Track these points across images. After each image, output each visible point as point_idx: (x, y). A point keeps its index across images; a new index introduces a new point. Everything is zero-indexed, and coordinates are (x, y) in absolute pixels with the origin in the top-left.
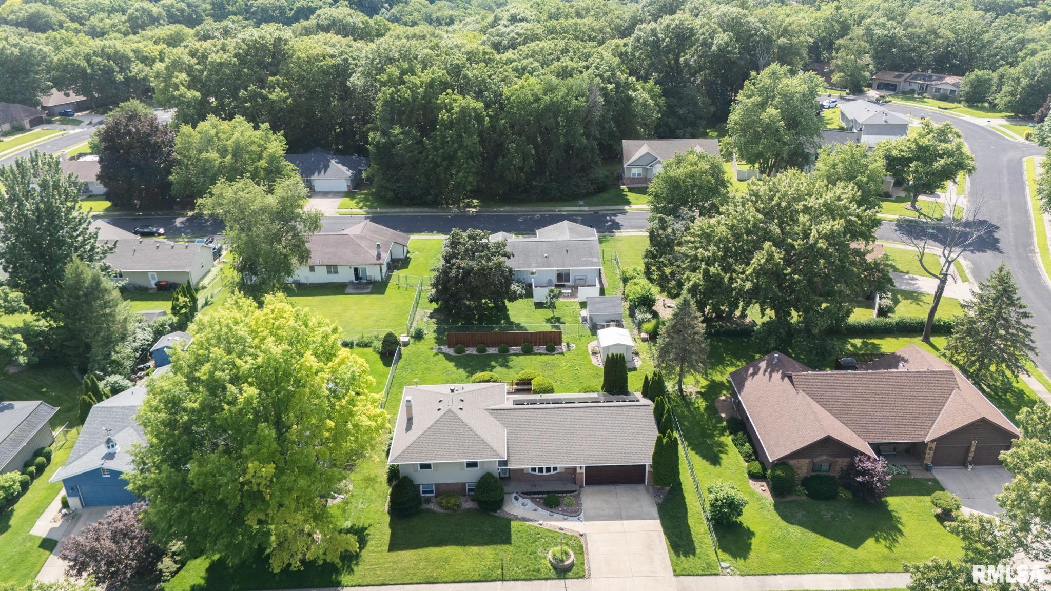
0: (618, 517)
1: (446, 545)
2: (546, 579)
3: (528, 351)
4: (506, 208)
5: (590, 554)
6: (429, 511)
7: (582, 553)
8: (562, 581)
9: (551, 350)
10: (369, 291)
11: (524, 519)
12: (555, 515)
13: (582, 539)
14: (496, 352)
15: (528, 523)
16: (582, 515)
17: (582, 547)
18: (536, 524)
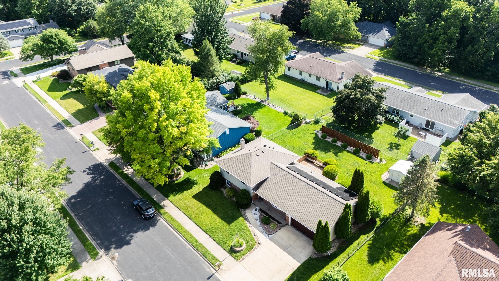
0: (285, 249)
1: (209, 208)
2: (224, 249)
3: (356, 153)
4: (461, 79)
5: (252, 253)
6: (222, 192)
7: (249, 251)
8: (229, 255)
9: (369, 158)
10: (326, 94)
11: (247, 220)
12: (261, 227)
13: (257, 245)
14: (340, 146)
15: (246, 222)
16: (270, 236)
17: (252, 248)
18: (248, 225)
